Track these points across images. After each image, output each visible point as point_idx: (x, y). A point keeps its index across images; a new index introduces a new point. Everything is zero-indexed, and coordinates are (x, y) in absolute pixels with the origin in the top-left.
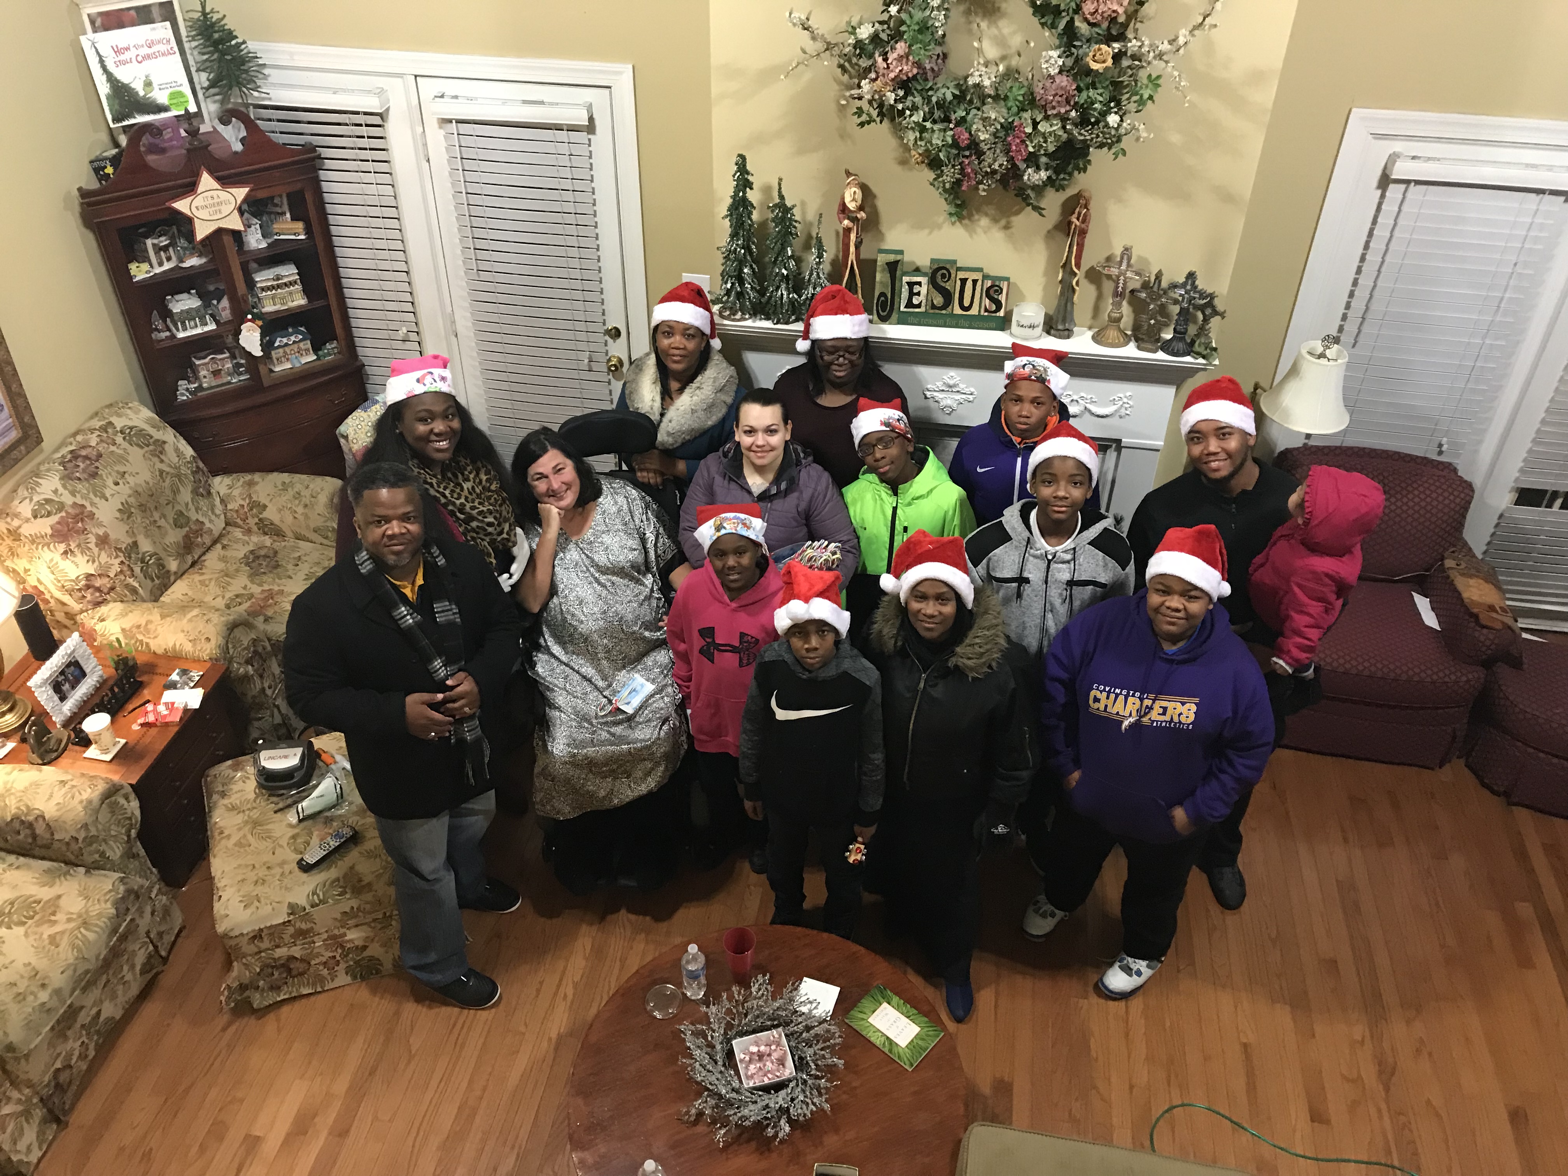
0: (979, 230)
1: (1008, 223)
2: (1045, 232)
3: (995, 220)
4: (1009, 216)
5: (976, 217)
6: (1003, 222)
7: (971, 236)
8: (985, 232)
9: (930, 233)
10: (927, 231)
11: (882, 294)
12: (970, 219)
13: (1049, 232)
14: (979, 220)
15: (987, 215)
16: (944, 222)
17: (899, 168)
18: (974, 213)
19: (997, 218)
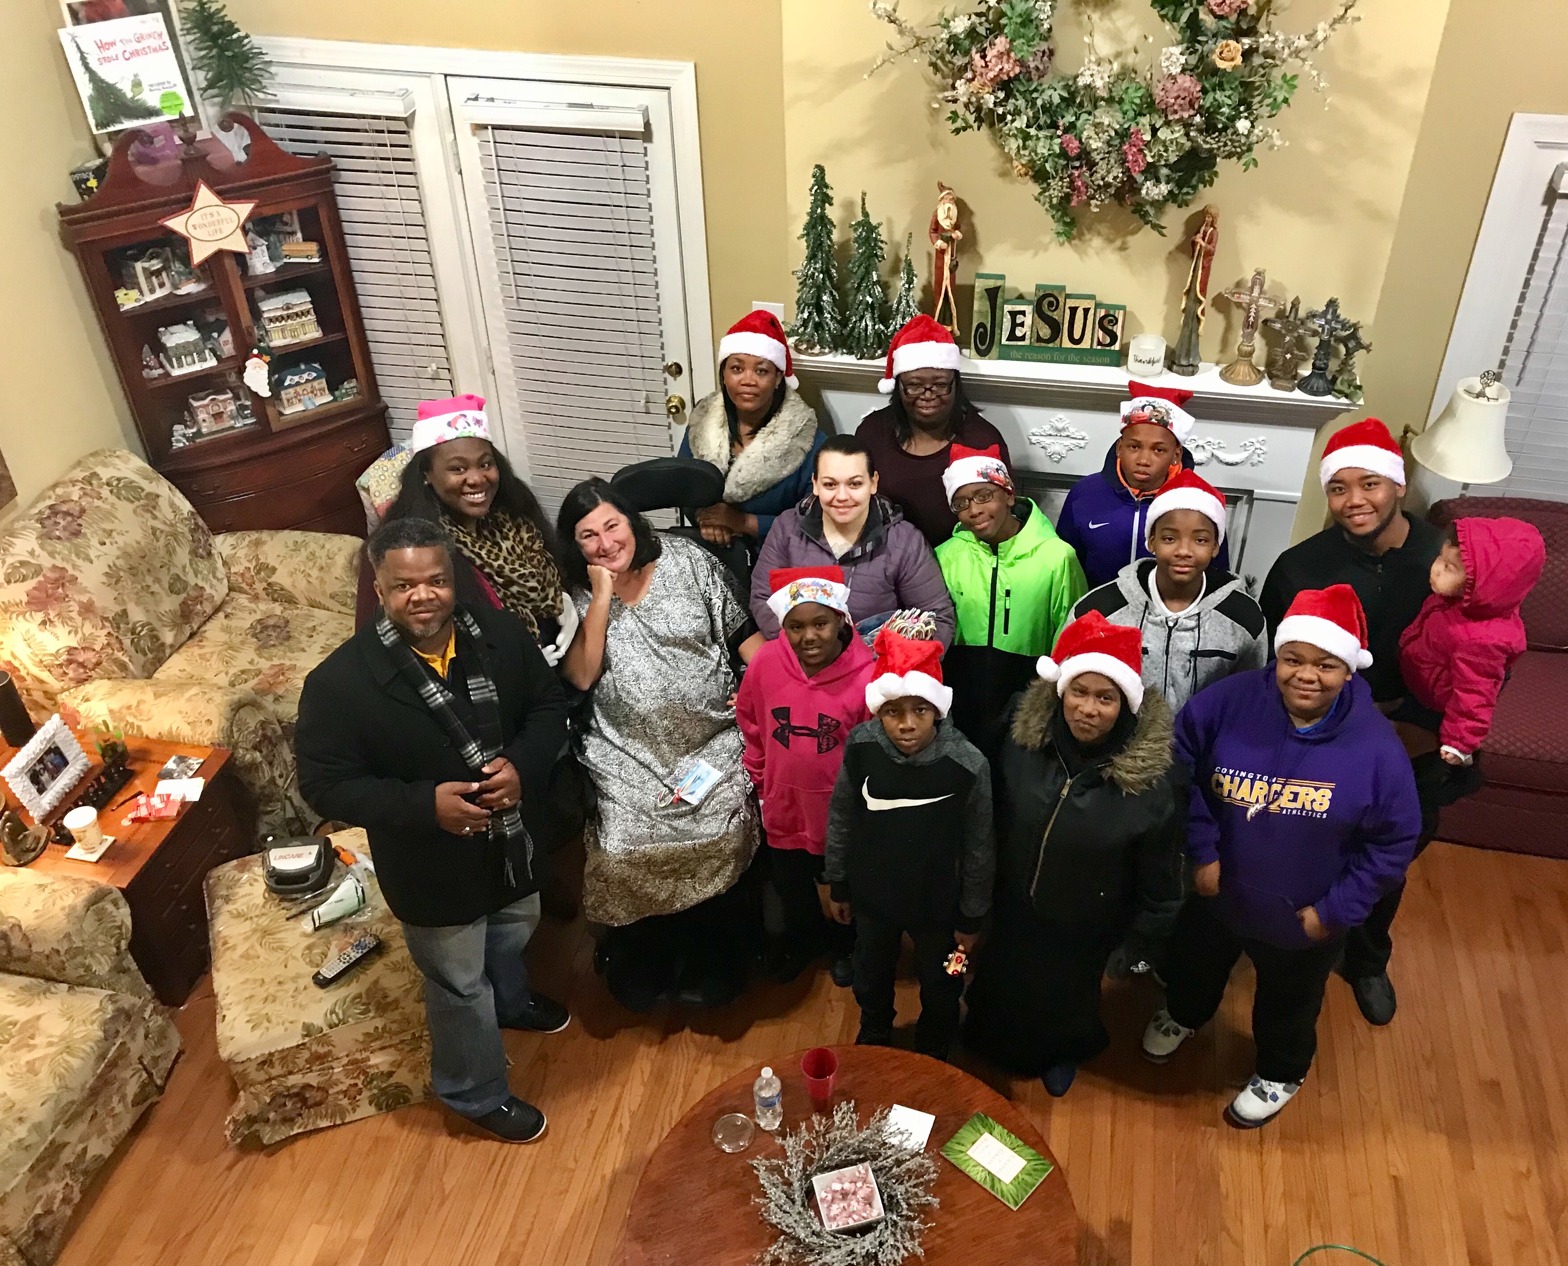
0: (1091, 251)
1: (1124, 243)
2: (1164, 255)
3: (1110, 241)
4: (1125, 235)
5: (1088, 237)
6: (1118, 243)
7: (1081, 259)
8: (1097, 254)
9: (1036, 254)
10: (1030, 253)
11: (981, 325)
12: (1080, 240)
13: (1170, 253)
14: (1091, 240)
15: (1099, 234)
16: (1051, 242)
17: (999, 181)
18: (1085, 232)
19: (1112, 237)
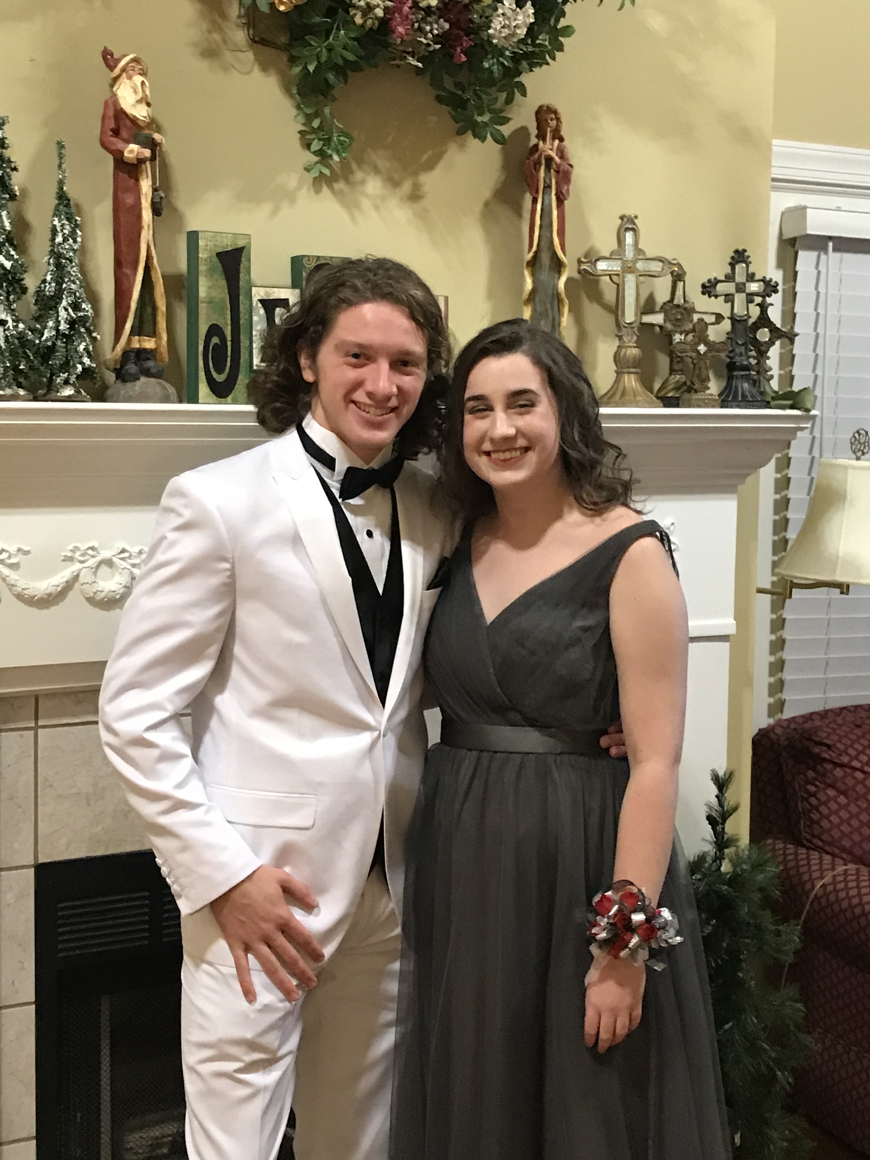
0: (366, 204)
1: (416, 186)
2: (478, 207)
3: (394, 183)
4: (416, 174)
5: (359, 175)
6: (407, 187)
7: (353, 218)
8: (377, 208)
9: (275, 211)
10: (266, 208)
11: (214, 330)
12: (347, 180)
13: (487, 204)
14: (363, 182)
15: (376, 170)
16: (299, 188)
17: (203, 66)
18: (354, 166)
19: (396, 177)
